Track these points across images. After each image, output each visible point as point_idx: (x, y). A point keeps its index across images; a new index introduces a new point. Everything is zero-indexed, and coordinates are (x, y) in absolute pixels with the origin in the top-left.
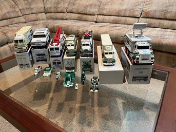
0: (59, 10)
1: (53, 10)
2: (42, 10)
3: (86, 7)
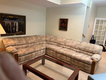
0: (51, 41)
1: (49, 41)
2: (45, 40)
3: (60, 42)
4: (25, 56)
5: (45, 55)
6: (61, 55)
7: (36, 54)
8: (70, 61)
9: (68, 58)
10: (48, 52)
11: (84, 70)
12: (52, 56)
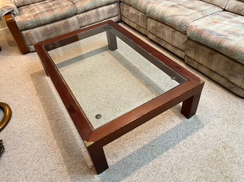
4: (43, 27)
5: (120, 24)
6: (159, 24)
7: (80, 20)
8: (182, 47)
9: (177, 35)
10: (125, 13)
11: (228, 85)
12: (135, 26)
